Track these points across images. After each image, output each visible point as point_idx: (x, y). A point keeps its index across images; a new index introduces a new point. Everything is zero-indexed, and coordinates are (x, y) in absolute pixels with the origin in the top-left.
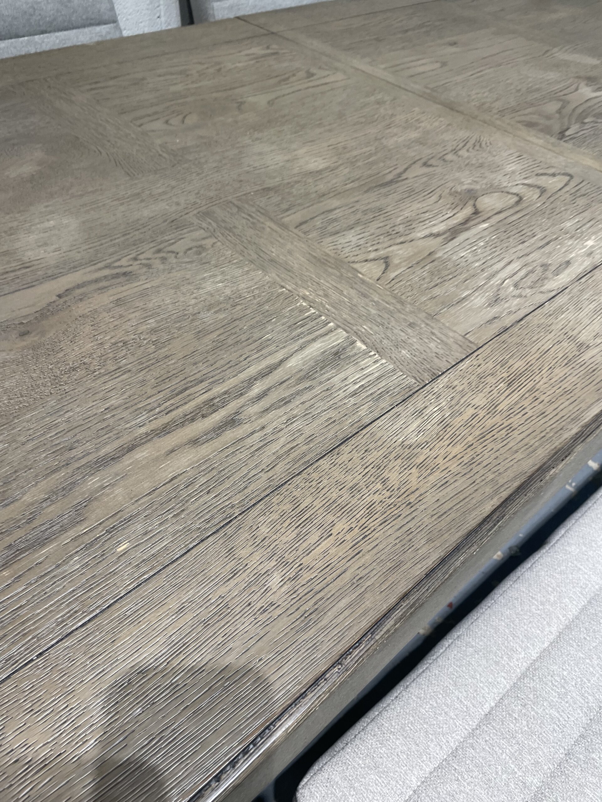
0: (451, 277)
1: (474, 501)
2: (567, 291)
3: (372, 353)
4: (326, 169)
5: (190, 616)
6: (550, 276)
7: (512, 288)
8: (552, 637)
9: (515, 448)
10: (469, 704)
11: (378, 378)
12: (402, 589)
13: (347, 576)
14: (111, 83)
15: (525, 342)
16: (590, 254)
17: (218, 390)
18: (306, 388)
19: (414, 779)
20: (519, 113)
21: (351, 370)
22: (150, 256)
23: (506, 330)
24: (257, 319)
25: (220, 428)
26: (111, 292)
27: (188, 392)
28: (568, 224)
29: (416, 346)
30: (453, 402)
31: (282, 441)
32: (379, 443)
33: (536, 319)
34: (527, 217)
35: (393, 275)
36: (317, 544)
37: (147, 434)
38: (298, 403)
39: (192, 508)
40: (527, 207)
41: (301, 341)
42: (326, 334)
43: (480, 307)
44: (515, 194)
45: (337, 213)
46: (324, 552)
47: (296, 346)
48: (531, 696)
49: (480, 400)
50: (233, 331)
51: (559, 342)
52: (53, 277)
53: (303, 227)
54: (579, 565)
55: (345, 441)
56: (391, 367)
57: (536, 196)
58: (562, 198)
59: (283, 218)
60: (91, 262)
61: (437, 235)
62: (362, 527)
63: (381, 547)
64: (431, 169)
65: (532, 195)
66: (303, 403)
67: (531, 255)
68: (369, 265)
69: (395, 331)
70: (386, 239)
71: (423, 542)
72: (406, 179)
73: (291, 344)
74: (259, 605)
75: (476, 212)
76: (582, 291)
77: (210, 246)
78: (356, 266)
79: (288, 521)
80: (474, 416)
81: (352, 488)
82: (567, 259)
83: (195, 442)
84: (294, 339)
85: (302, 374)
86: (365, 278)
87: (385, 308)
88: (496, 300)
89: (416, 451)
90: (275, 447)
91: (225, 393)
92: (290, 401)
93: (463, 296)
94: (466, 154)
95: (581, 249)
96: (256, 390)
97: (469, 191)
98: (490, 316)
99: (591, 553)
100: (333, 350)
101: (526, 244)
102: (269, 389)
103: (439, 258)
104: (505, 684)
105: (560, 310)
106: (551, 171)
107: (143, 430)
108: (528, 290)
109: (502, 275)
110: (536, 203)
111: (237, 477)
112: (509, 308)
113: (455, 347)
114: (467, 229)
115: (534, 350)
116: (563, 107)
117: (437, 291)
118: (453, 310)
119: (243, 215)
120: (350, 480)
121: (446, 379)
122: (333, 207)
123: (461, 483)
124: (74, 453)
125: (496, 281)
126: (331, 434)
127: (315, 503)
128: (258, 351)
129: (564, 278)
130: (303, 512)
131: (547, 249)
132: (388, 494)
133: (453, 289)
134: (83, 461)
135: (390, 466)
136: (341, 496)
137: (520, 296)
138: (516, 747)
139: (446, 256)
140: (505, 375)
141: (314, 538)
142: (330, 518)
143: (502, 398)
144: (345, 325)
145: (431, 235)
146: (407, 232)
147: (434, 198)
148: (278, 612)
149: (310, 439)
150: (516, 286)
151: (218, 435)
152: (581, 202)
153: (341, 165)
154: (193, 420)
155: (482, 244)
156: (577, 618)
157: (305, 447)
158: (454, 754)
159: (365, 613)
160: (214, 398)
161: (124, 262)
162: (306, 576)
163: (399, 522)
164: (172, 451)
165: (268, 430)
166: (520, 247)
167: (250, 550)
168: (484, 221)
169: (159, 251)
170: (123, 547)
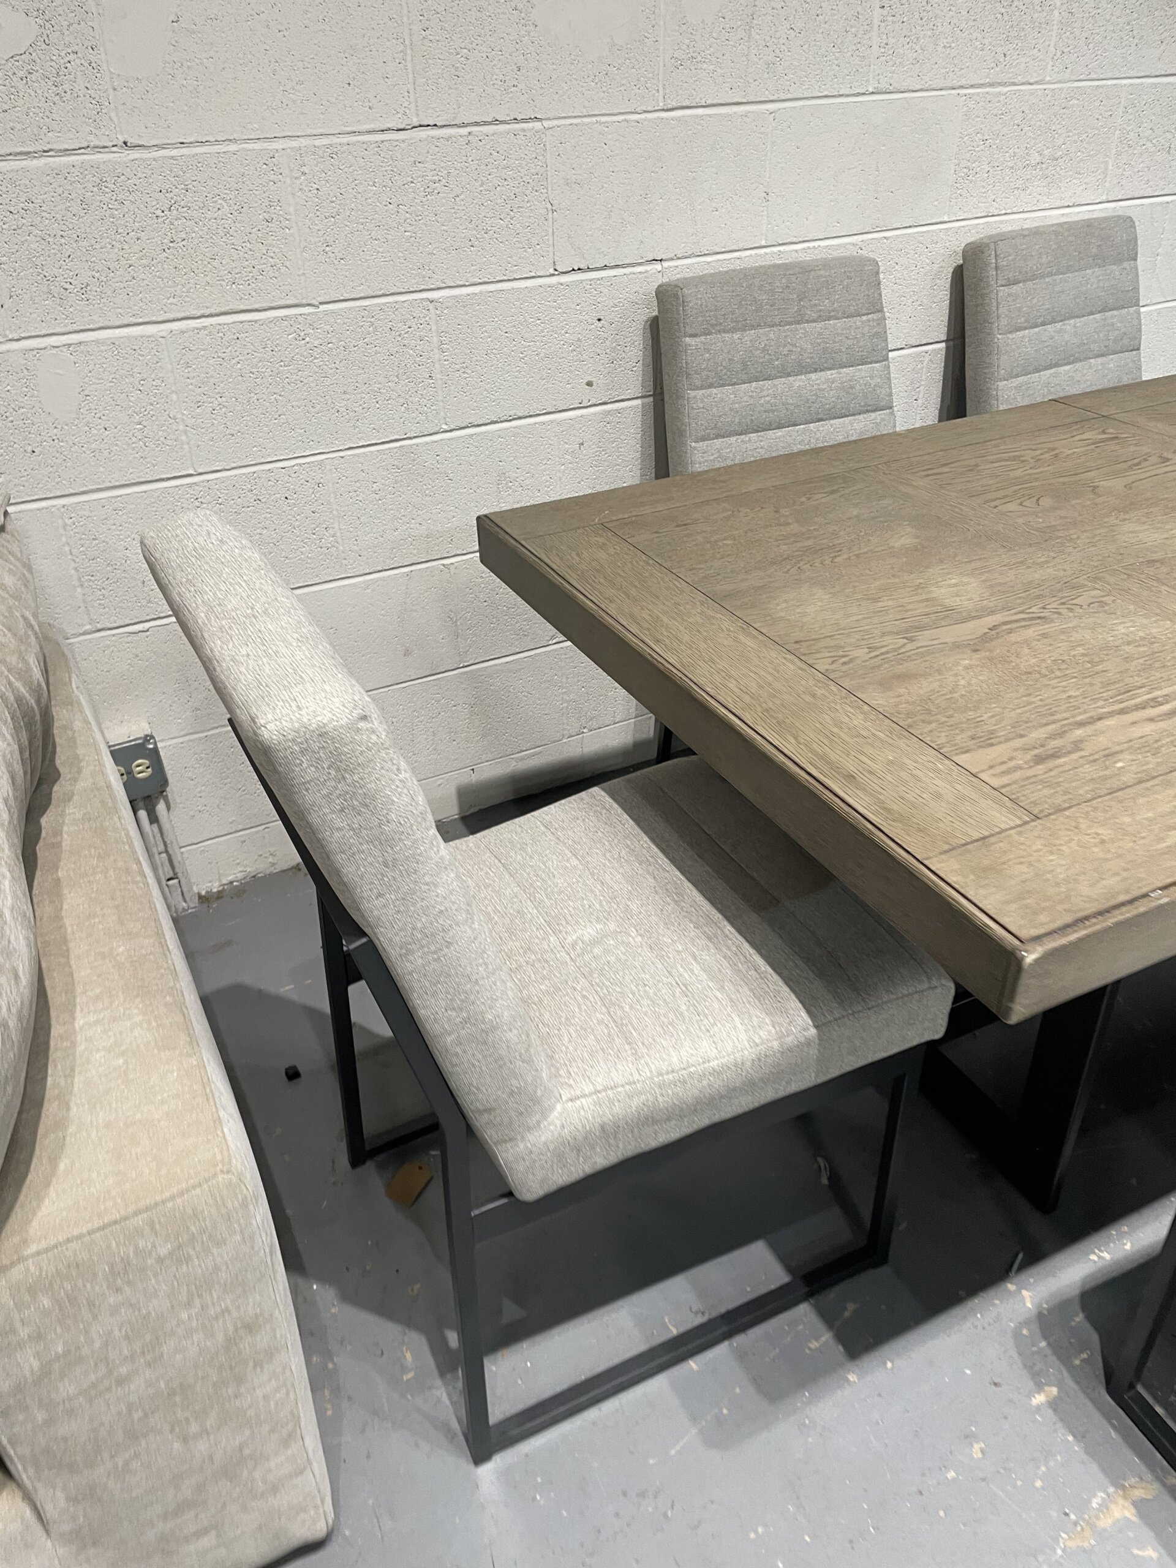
14: (945, 469)
22: (1056, 607)
26: (1033, 629)
27: (1132, 692)
37: (1110, 712)
52: (976, 618)
60: (1004, 609)
77: (1111, 602)
83: (1151, 720)
107: (1104, 710)
119: (1135, 580)
124: (1055, 717)
134: (1066, 722)
154: (1144, 708)
161: (1033, 609)
164: (1134, 723)
169: (1063, 604)
170: (1120, 765)
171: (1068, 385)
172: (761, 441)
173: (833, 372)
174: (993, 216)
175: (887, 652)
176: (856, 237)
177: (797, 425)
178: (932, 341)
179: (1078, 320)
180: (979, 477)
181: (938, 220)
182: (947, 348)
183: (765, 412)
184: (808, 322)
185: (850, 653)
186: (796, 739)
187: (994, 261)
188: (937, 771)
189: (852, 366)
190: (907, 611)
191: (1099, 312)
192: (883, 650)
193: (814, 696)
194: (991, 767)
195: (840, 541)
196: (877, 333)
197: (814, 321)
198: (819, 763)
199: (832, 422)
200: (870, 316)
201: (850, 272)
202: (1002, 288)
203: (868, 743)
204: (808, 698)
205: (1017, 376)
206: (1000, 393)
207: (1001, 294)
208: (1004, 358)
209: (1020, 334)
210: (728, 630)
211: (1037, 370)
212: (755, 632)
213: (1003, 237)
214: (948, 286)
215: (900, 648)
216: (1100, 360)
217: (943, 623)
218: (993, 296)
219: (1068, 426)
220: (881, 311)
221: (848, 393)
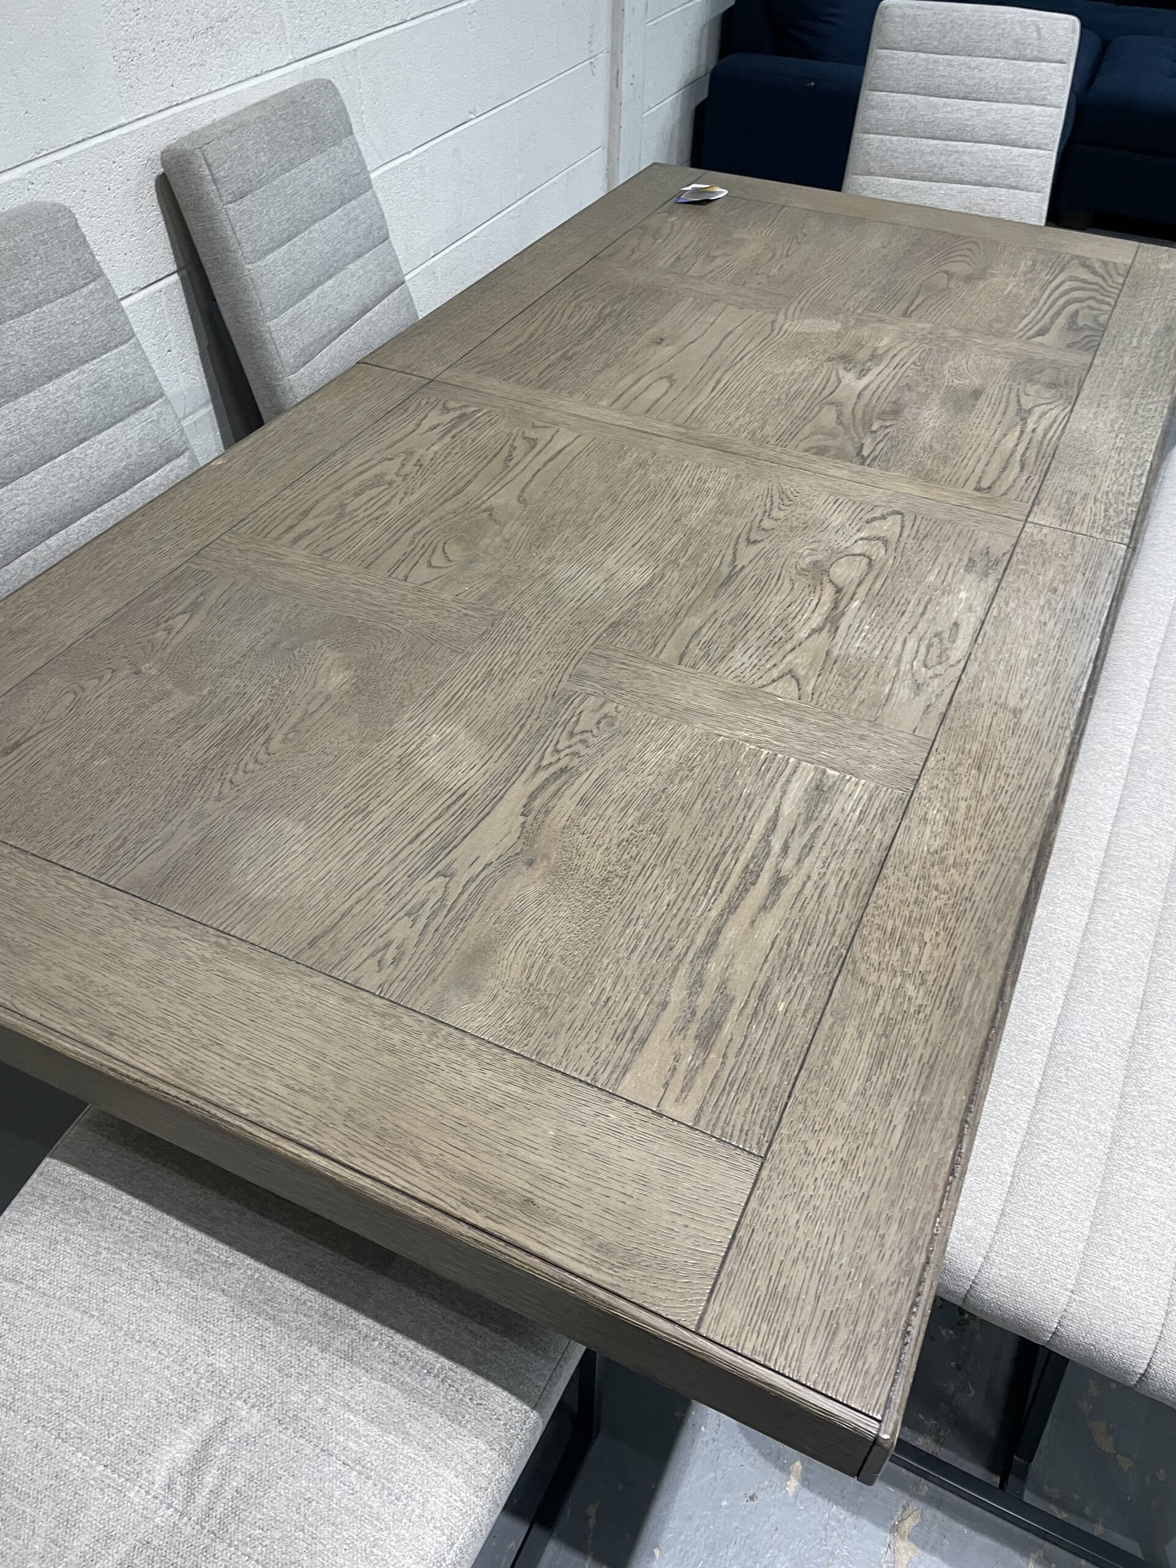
0: (862, 674)
1: (1012, 880)
2: (972, 657)
3: (848, 777)
4: (653, 578)
5: (870, 1034)
6: (949, 645)
7: (924, 669)
8: (1061, 1002)
9: (1016, 825)
10: (1020, 1087)
11: (870, 799)
12: (1002, 963)
13: (959, 967)
15: (967, 723)
16: (970, 609)
17: (744, 857)
18: (816, 830)
19: (1007, 1166)
20: (800, 436)
21: (842, 799)
22: (568, 743)
23: (945, 715)
24: (722, 777)
25: (774, 889)
26: (568, 794)
27: (722, 867)
28: (931, 578)
29: (881, 758)
30: (945, 801)
31: (833, 882)
32: (911, 857)
33: (962, 696)
34: (889, 581)
35: (809, 689)
36: (921, 953)
37: (721, 915)
38: (820, 845)
39: (807, 960)
40: (882, 568)
41: (778, 786)
42: (795, 771)
43: (908, 699)
44: (860, 555)
45: (707, 634)
46: (931, 956)
47: (777, 793)
48: (1069, 1059)
49: (964, 792)
50: (711, 797)
51: (995, 714)
52: (498, 799)
53: (685, 660)
54: (1053, 925)
55: (882, 865)
56: (872, 785)
57: (882, 552)
58: (908, 546)
59: (658, 656)
60: (518, 770)
61: (818, 630)
62: (945, 929)
63: (968, 939)
64: (760, 546)
65: (878, 551)
66: (824, 844)
67: (920, 626)
68: (780, 684)
69: (853, 748)
70: (775, 649)
71: (995, 923)
72: (743, 567)
73: (772, 792)
74: (912, 1010)
75: (839, 590)
76: (985, 652)
77: (615, 714)
78: (768, 689)
79: (887, 944)
80: (969, 808)
81: (915, 902)
82: (953, 621)
83: (764, 908)
84: (772, 785)
85: (802, 817)
86: (788, 701)
87: (829, 728)
88: (918, 687)
89: (945, 852)
90: (831, 890)
91: (753, 857)
92: (812, 847)
93: (887, 692)
94: (781, 515)
95: (959, 605)
96: (776, 846)
97: (815, 564)
98: (922, 706)
99: (1058, 910)
100: (813, 785)
101: (907, 615)
102: (786, 841)
103: (838, 656)
104: (1040, 1058)
105: (977, 681)
106: (878, 513)
107: (714, 913)
108: (939, 667)
109: (907, 657)
110: (887, 560)
111: (820, 924)
112: (933, 692)
113: (912, 747)
114: (843, 614)
115: (979, 729)
116: (840, 415)
117: (861, 694)
118: (887, 710)
119: (617, 665)
120: (911, 895)
121: (926, 782)
122: (696, 627)
123: (994, 868)
124: (676, 952)
125: (904, 666)
126: (867, 863)
127: (897, 923)
128: (749, 808)
129: (962, 644)
130: (892, 934)
131: (929, 615)
132: (946, 897)
133: (873, 687)
134: (691, 954)
135: (932, 874)
136: (912, 912)
137: (936, 676)
138: (1078, 1105)
139: (843, 652)
140: (970, 761)
141: (915, 950)
142: (916, 931)
143: (980, 783)
144: (804, 756)
145: (814, 631)
146: (789, 635)
147: (787, 585)
148: (928, 1010)
149: (854, 873)
150: (925, 666)
151: (779, 895)
152: (929, 545)
153: (664, 567)
154: (746, 891)
155: (867, 627)
156: (1074, 976)
157: (855, 882)
158: (1029, 1132)
159: (989, 987)
160: (747, 866)
161: (549, 758)
162: (930, 978)
163: (969, 916)
164: (753, 922)
165: (815, 877)
166: (904, 619)
167: (876, 974)
168: (852, 598)
169: (572, 734)
170: (781, 1007)
171: (339, 303)
172: (17, 495)
173: (74, 373)
174: (177, 105)
175: (434, 914)
176: (19, 170)
177: (55, 457)
178: (162, 276)
179: (322, 223)
180: (356, 527)
181: (115, 125)
182: (182, 279)
183: (6, 456)
184: (12, 317)
185: (390, 936)
186: (419, 1159)
187: (207, 172)
188: (614, 1130)
189: (95, 358)
190: (413, 819)
191: (340, 207)
192: (427, 911)
193: (392, 1050)
194: (666, 1085)
195: (257, 706)
196: (108, 306)
197: (20, 314)
198: (475, 1197)
199: (99, 437)
200: (91, 286)
201: (42, 234)
202: (230, 206)
203: (512, 1117)
204: (386, 1058)
205: (285, 309)
206: (275, 335)
207: (231, 213)
208: (264, 291)
209: (271, 257)
210: (203, 959)
211: (303, 295)
212: (244, 948)
213: (204, 137)
214: (156, 204)
215: (443, 898)
216: (359, 262)
217: (469, 824)
218: (223, 217)
219: (402, 405)
220: (101, 274)
221: (104, 396)
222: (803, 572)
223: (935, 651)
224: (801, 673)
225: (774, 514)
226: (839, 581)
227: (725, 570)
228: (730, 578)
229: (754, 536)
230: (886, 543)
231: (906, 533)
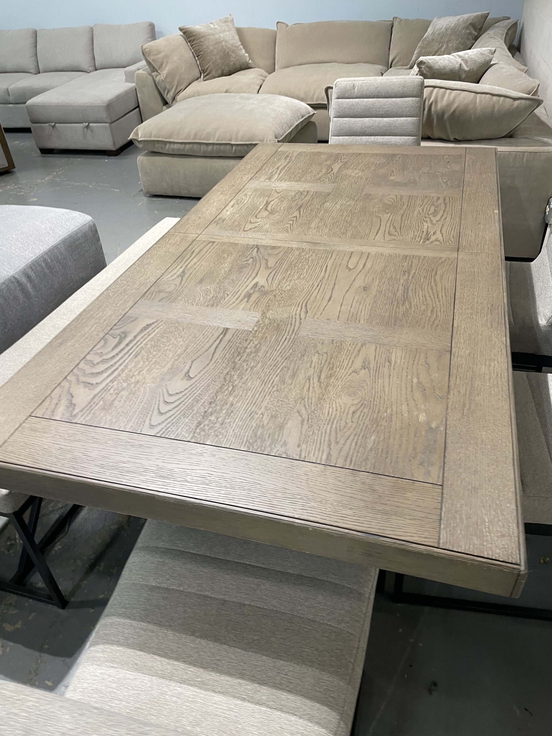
222: (277, 212)
223: (239, 202)
224: (276, 193)
225: (289, 225)
226: (266, 211)
227: (302, 209)
228: (300, 208)
229: (295, 218)
230: (251, 222)
231: (243, 226)
